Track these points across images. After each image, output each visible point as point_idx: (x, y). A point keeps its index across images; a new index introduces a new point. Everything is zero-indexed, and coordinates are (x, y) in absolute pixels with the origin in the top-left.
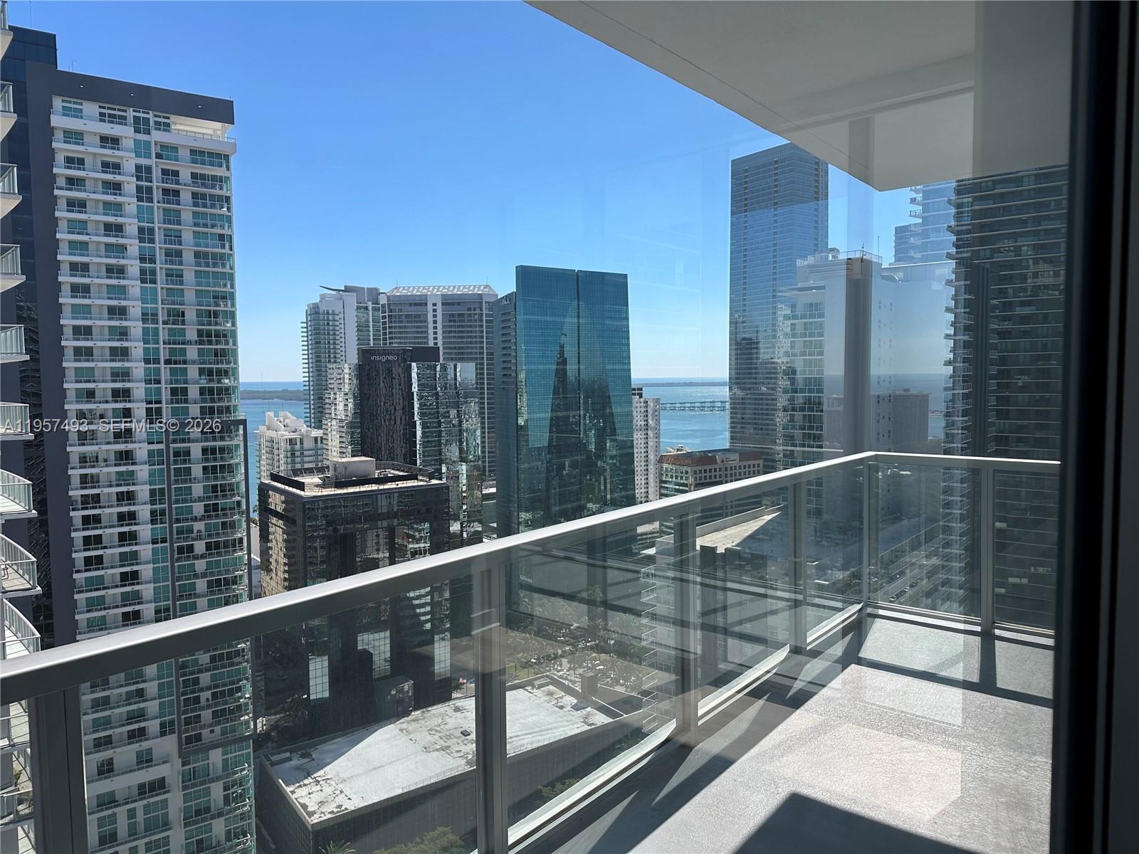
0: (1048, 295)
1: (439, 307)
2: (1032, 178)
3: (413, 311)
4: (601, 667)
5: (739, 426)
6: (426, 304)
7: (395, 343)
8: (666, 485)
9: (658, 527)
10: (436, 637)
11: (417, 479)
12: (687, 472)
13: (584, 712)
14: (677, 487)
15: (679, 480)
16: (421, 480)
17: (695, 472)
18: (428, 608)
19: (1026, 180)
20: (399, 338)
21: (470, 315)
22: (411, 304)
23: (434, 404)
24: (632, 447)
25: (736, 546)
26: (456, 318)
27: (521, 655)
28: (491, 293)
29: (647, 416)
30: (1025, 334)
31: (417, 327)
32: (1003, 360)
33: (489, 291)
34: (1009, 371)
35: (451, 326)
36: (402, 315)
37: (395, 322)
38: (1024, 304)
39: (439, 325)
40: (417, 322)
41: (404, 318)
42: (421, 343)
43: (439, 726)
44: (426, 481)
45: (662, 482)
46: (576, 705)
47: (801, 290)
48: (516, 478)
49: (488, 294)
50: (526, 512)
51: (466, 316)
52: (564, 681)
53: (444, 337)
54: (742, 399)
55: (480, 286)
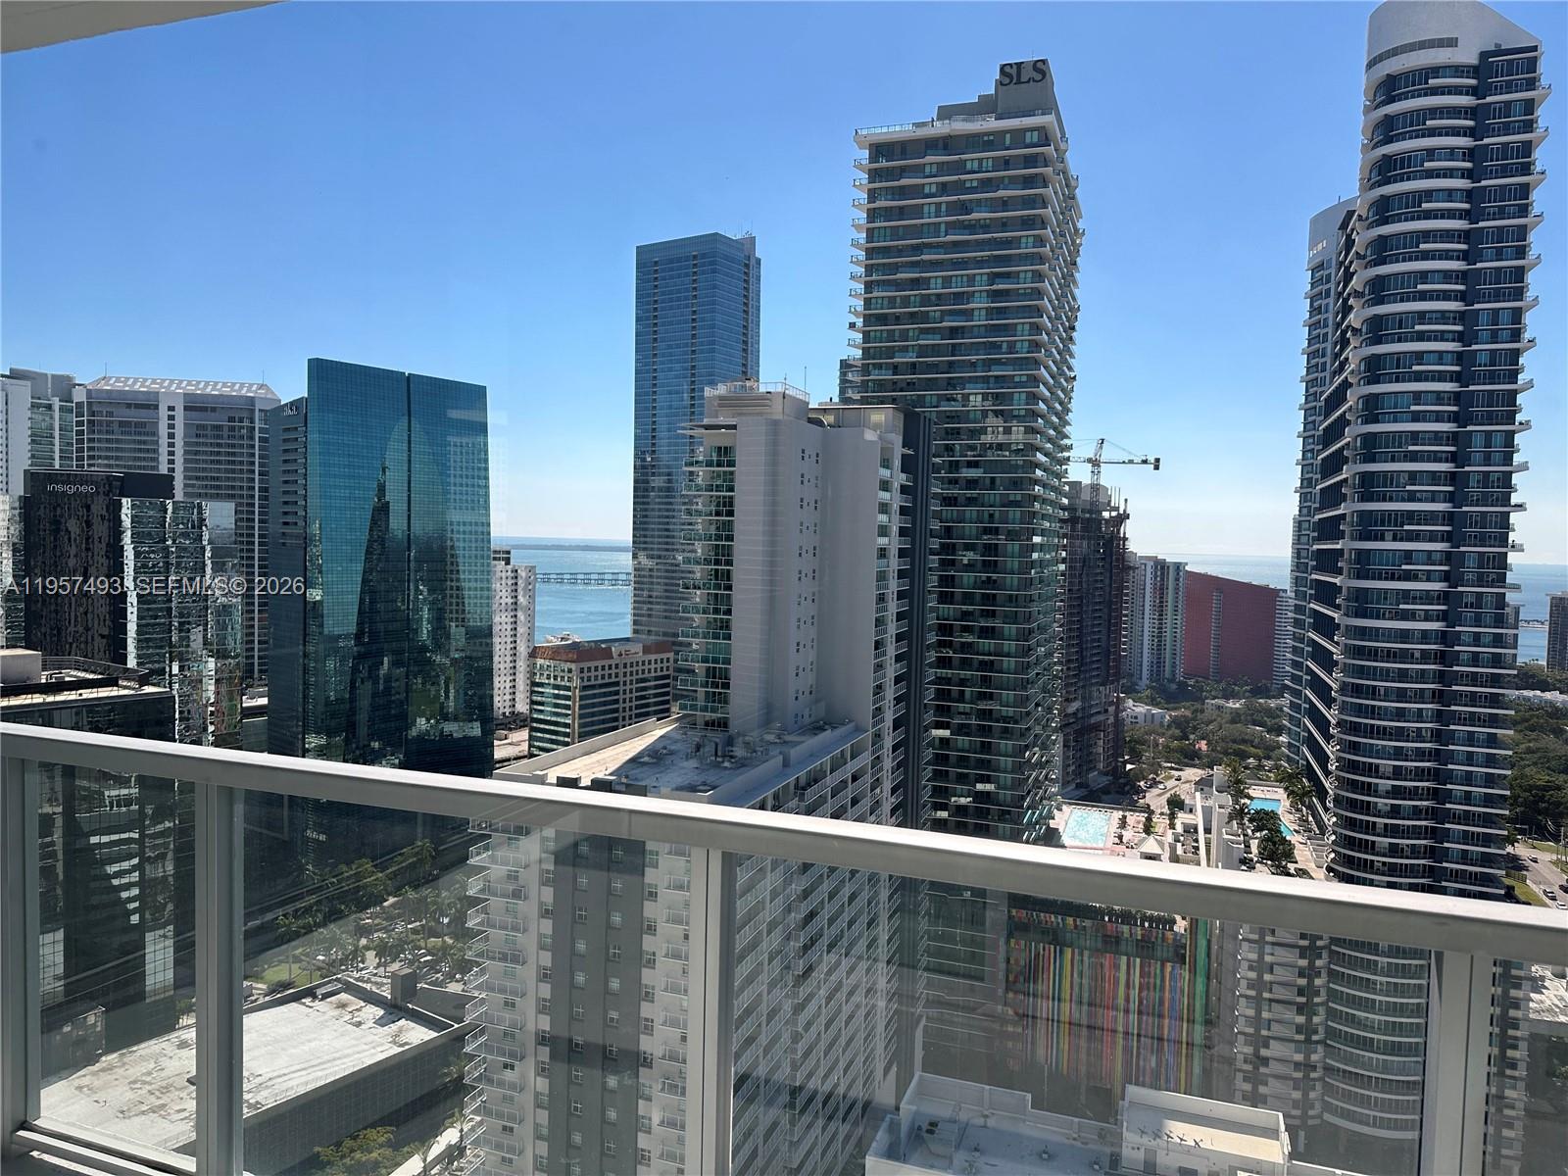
0: (998, 456)
1: (179, 413)
2: (983, 312)
3: (134, 416)
4: (429, 958)
5: (645, 607)
6: (156, 407)
7: (99, 465)
8: (540, 690)
9: (527, 748)
10: (149, 936)
11: (117, 685)
12: (570, 671)
13: (394, 1027)
14: (556, 692)
15: (559, 682)
16: (125, 687)
17: (582, 671)
18: (135, 891)
19: (976, 313)
20: (107, 458)
21: (232, 429)
22: (129, 406)
23: (161, 564)
24: (490, 635)
25: (610, 774)
26: (209, 432)
27: (300, 950)
28: (269, 396)
29: (516, 590)
30: (971, 501)
31: (140, 442)
32: (948, 532)
33: (266, 394)
34: (954, 545)
35: (197, 444)
36: (112, 422)
37: (100, 432)
38: (971, 465)
39: (179, 442)
40: (140, 434)
41: (116, 427)
42: (144, 468)
43: (149, 1073)
44: (134, 689)
45: (534, 684)
46: (382, 1017)
47: (707, 427)
48: (301, 682)
49: (266, 399)
50: (318, 733)
51: (226, 429)
52: (364, 985)
53: (186, 461)
54: (650, 570)
55: (251, 385)
